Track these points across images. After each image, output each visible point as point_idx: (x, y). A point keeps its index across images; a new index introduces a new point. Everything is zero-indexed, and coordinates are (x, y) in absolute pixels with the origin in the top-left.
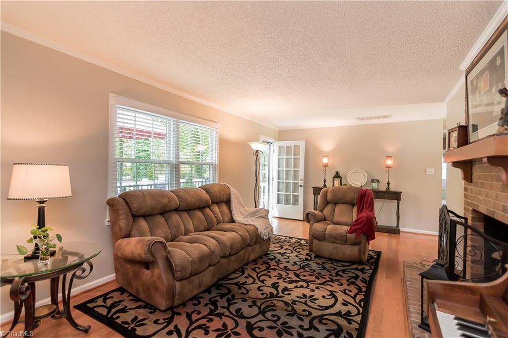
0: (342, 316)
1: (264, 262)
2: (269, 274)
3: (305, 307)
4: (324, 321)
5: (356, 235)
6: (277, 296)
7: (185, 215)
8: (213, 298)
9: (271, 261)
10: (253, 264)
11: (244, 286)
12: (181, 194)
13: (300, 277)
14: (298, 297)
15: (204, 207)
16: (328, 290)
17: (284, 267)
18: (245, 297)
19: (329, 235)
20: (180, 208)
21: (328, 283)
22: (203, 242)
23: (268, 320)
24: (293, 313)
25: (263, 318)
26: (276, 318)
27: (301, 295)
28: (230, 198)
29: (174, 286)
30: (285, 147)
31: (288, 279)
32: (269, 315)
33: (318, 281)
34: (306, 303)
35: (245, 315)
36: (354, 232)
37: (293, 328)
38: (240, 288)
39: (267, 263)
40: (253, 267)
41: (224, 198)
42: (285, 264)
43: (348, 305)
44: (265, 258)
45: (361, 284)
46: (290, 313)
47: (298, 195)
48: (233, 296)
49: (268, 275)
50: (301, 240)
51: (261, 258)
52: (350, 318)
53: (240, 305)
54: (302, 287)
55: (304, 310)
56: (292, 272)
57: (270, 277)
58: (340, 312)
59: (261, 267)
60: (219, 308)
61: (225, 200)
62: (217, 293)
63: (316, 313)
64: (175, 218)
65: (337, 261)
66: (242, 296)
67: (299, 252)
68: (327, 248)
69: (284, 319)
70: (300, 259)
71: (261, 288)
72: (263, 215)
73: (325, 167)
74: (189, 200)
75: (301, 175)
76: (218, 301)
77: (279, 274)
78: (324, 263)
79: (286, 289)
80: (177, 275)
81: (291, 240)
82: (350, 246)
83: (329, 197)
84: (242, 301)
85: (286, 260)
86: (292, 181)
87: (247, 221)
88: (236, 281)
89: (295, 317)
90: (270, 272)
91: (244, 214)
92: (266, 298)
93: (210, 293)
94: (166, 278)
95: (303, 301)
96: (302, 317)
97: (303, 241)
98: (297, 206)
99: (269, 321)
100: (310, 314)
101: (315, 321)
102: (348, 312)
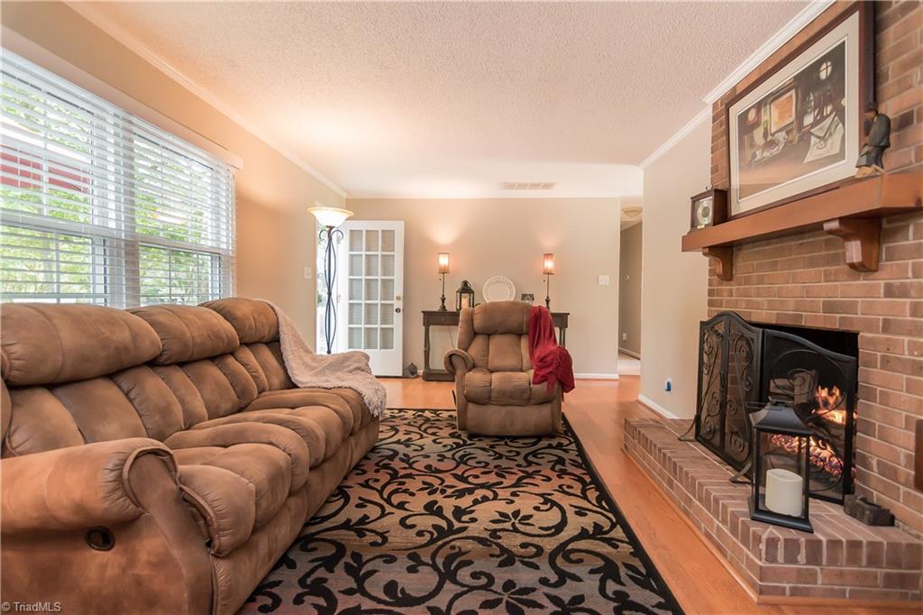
0: (592, 537)
1: (377, 464)
2: (404, 487)
3: (521, 539)
4: (574, 556)
5: (549, 384)
6: (451, 530)
7: (179, 376)
8: (308, 575)
9: (392, 460)
10: (358, 474)
11: (368, 526)
12: (162, 318)
13: (471, 479)
14: (493, 522)
15: (223, 355)
16: (536, 494)
17: (425, 467)
18: (384, 550)
19: (499, 392)
20: (165, 357)
21: (525, 481)
22: (264, 437)
23: (471, 589)
24: (508, 559)
25: (459, 589)
26: (484, 581)
27: (498, 517)
28: (278, 333)
29: (212, 576)
30: (364, 233)
31: (449, 491)
32: (464, 575)
33: (507, 482)
34: (516, 530)
35: (413, 594)
36: (544, 381)
37: (533, 590)
38: (361, 534)
39: (386, 466)
40: (362, 479)
41: (266, 333)
42: (424, 462)
43: (586, 514)
44: (375, 458)
45: (579, 472)
46: (502, 558)
47: (393, 329)
48: (357, 557)
49: (406, 491)
50: (423, 411)
51: (366, 457)
52: (608, 536)
53: (385, 574)
54: (485, 499)
55: (524, 546)
56: (448, 474)
57: (412, 494)
58: (584, 530)
59: (377, 476)
60: (340, 597)
61: (267, 336)
62: (312, 561)
63: (549, 544)
64: (153, 384)
65: (514, 438)
66: (377, 551)
67: (434, 434)
68: (493, 417)
69: (501, 576)
70: (445, 446)
71: (409, 522)
72: (362, 365)
73: (444, 273)
74: (189, 335)
75: (398, 290)
76: (325, 580)
77: (424, 483)
78: (492, 447)
79: (459, 512)
80: (224, 540)
81: (402, 413)
82: (536, 407)
83: (477, 323)
84: (384, 561)
85: (421, 453)
86: (378, 302)
87: (327, 381)
88: (341, 519)
89: (518, 564)
90: (404, 483)
91: (314, 368)
92: (432, 541)
93: (292, 565)
94: (186, 559)
95: (508, 525)
96: (531, 560)
97: (427, 412)
98: (390, 350)
99: (475, 591)
100: (540, 550)
101: (560, 561)
102: (597, 526)
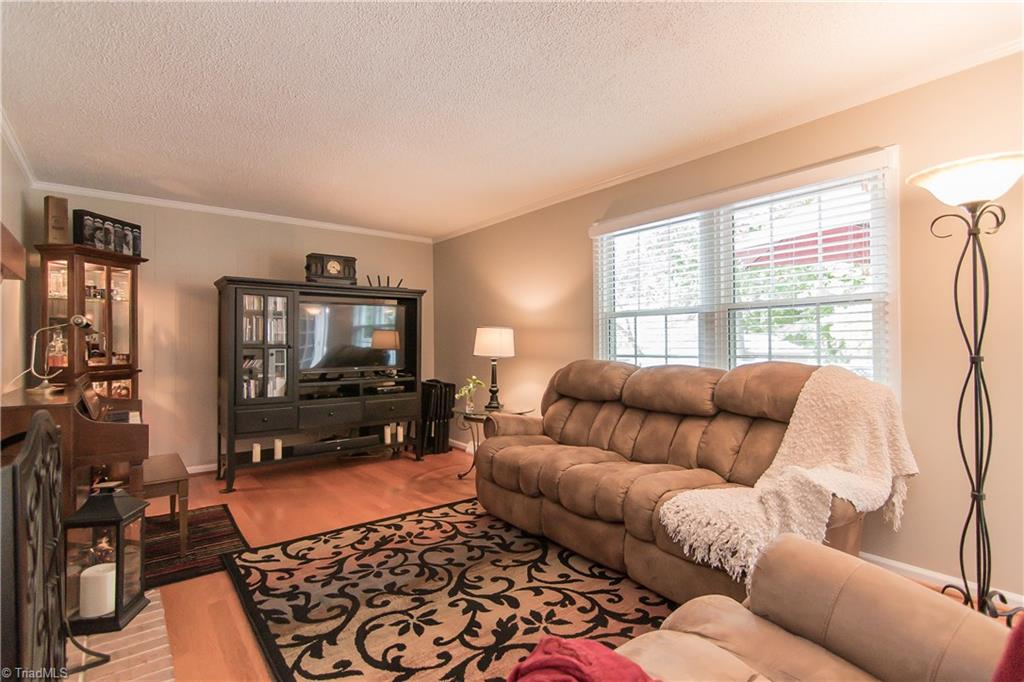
0: (320, 637)
3: (394, 607)
4: (335, 612)
14: (432, 612)
23: (402, 566)
24: (392, 589)
26: (398, 571)
27: (436, 618)
34: (405, 612)
43: (335, 667)
46: (397, 588)
52: (304, 647)
55: (386, 603)
58: (333, 642)
63: (364, 613)
69: (389, 578)
89: (382, 587)
95: (416, 614)
99: (397, 565)
100: (370, 604)
101: (347, 603)
102: (317, 653)
